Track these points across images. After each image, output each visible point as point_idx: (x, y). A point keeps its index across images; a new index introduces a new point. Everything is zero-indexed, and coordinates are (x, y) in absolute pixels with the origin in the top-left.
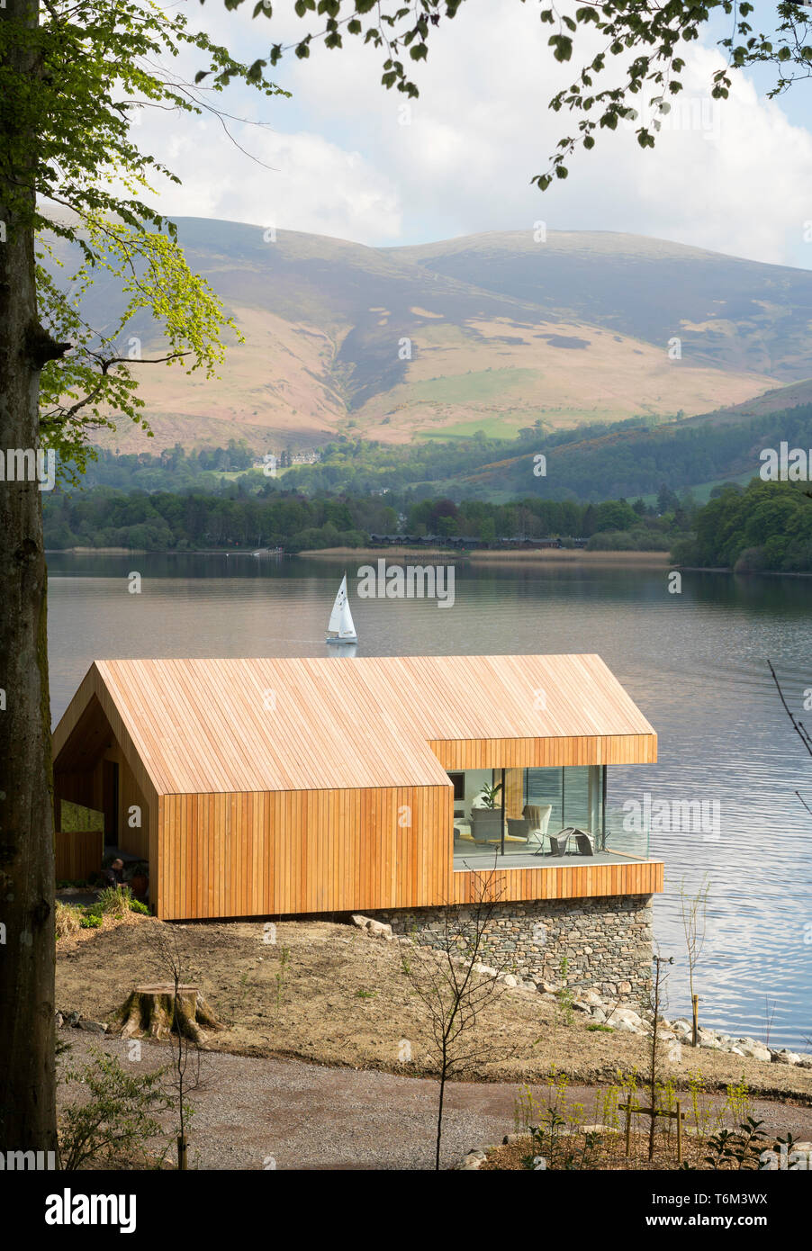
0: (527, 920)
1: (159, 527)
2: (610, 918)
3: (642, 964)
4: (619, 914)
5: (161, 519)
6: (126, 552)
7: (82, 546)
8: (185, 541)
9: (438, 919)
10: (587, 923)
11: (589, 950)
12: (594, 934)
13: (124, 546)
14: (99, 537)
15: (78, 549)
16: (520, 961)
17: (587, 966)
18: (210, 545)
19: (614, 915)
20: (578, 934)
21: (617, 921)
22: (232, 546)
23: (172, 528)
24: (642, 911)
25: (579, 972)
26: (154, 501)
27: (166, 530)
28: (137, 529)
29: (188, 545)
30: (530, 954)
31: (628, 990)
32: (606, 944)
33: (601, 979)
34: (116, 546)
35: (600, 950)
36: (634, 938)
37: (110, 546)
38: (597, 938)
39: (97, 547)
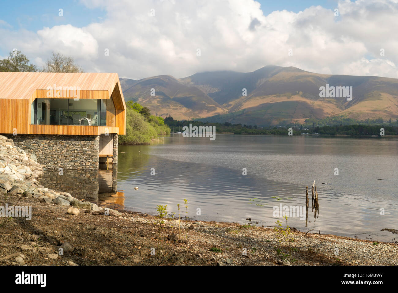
0: (56, 141)
1: (353, 131)
2: (83, 142)
3: (94, 157)
4: (86, 141)
5: (354, 129)
6: (347, 135)
7: (338, 134)
8: (358, 134)
9: (28, 139)
10: (75, 143)
11: (76, 151)
12: (78, 147)
13: (346, 134)
14: (341, 133)
15: (337, 135)
16: (53, 153)
17: (76, 156)
18: (363, 134)
19: (85, 142)
20: (73, 146)
21: (85, 143)
22: (368, 135)
23: (356, 131)
24: (94, 141)
25: (73, 158)
26: (353, 126)
27: (355, 131)
28: (349, 131)
29: (359, 134)
30: (57, 151)
31: (89, 164)
32: (82, 150)
33: (80, 160)
34: (345, 134)
35: (80, 152)
36: (91, 149)
37: (344, 134)
38: (79, 148)
39: (341, 134)
